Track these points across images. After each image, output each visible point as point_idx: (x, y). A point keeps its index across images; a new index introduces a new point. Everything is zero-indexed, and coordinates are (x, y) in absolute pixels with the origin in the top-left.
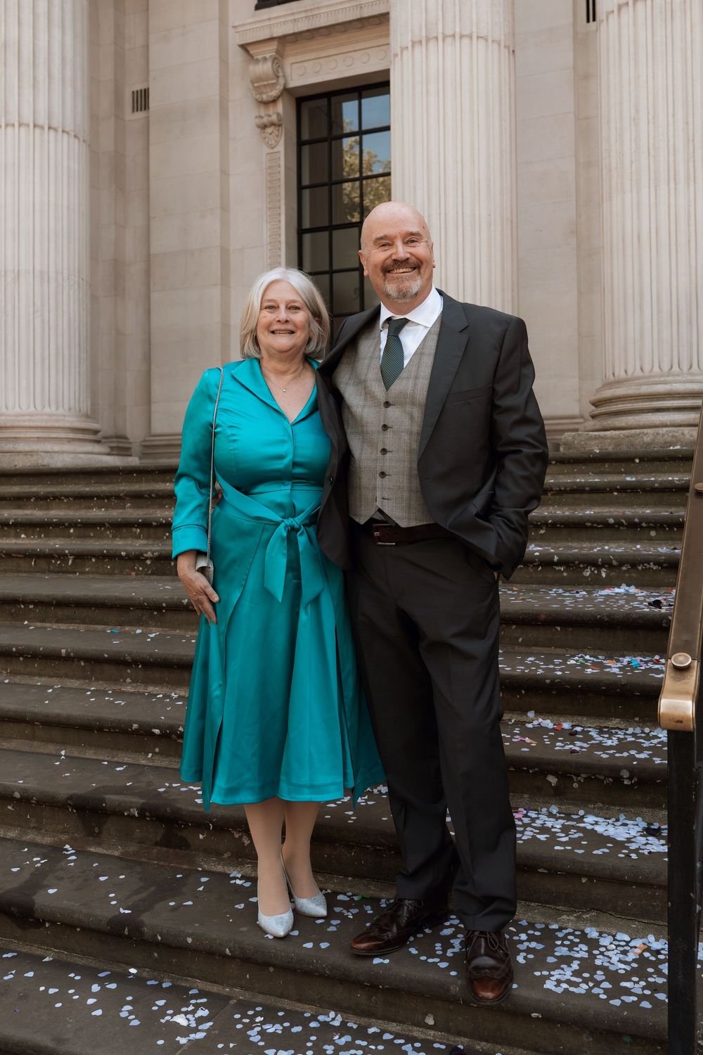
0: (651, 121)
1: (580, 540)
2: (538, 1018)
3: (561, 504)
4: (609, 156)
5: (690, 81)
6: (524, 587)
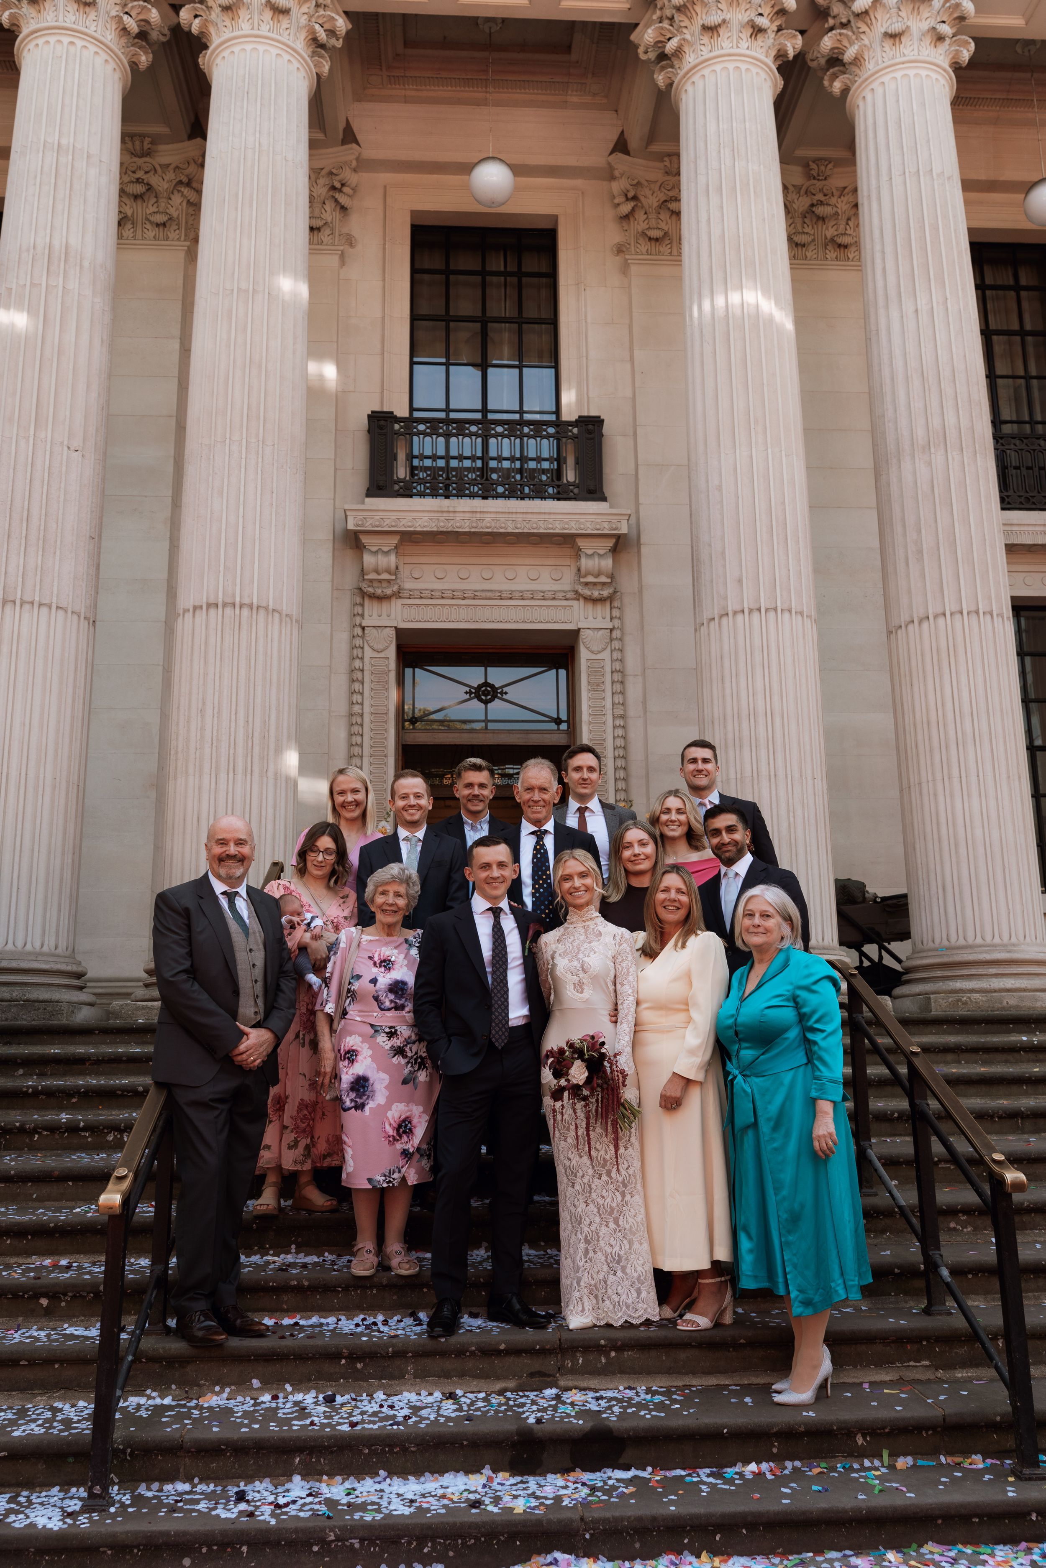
0: (216, 715)
1: (111, 1107)
2: (5, 1456)
3: (97, 1074)
4: (177, 739)
5: (252, 685)
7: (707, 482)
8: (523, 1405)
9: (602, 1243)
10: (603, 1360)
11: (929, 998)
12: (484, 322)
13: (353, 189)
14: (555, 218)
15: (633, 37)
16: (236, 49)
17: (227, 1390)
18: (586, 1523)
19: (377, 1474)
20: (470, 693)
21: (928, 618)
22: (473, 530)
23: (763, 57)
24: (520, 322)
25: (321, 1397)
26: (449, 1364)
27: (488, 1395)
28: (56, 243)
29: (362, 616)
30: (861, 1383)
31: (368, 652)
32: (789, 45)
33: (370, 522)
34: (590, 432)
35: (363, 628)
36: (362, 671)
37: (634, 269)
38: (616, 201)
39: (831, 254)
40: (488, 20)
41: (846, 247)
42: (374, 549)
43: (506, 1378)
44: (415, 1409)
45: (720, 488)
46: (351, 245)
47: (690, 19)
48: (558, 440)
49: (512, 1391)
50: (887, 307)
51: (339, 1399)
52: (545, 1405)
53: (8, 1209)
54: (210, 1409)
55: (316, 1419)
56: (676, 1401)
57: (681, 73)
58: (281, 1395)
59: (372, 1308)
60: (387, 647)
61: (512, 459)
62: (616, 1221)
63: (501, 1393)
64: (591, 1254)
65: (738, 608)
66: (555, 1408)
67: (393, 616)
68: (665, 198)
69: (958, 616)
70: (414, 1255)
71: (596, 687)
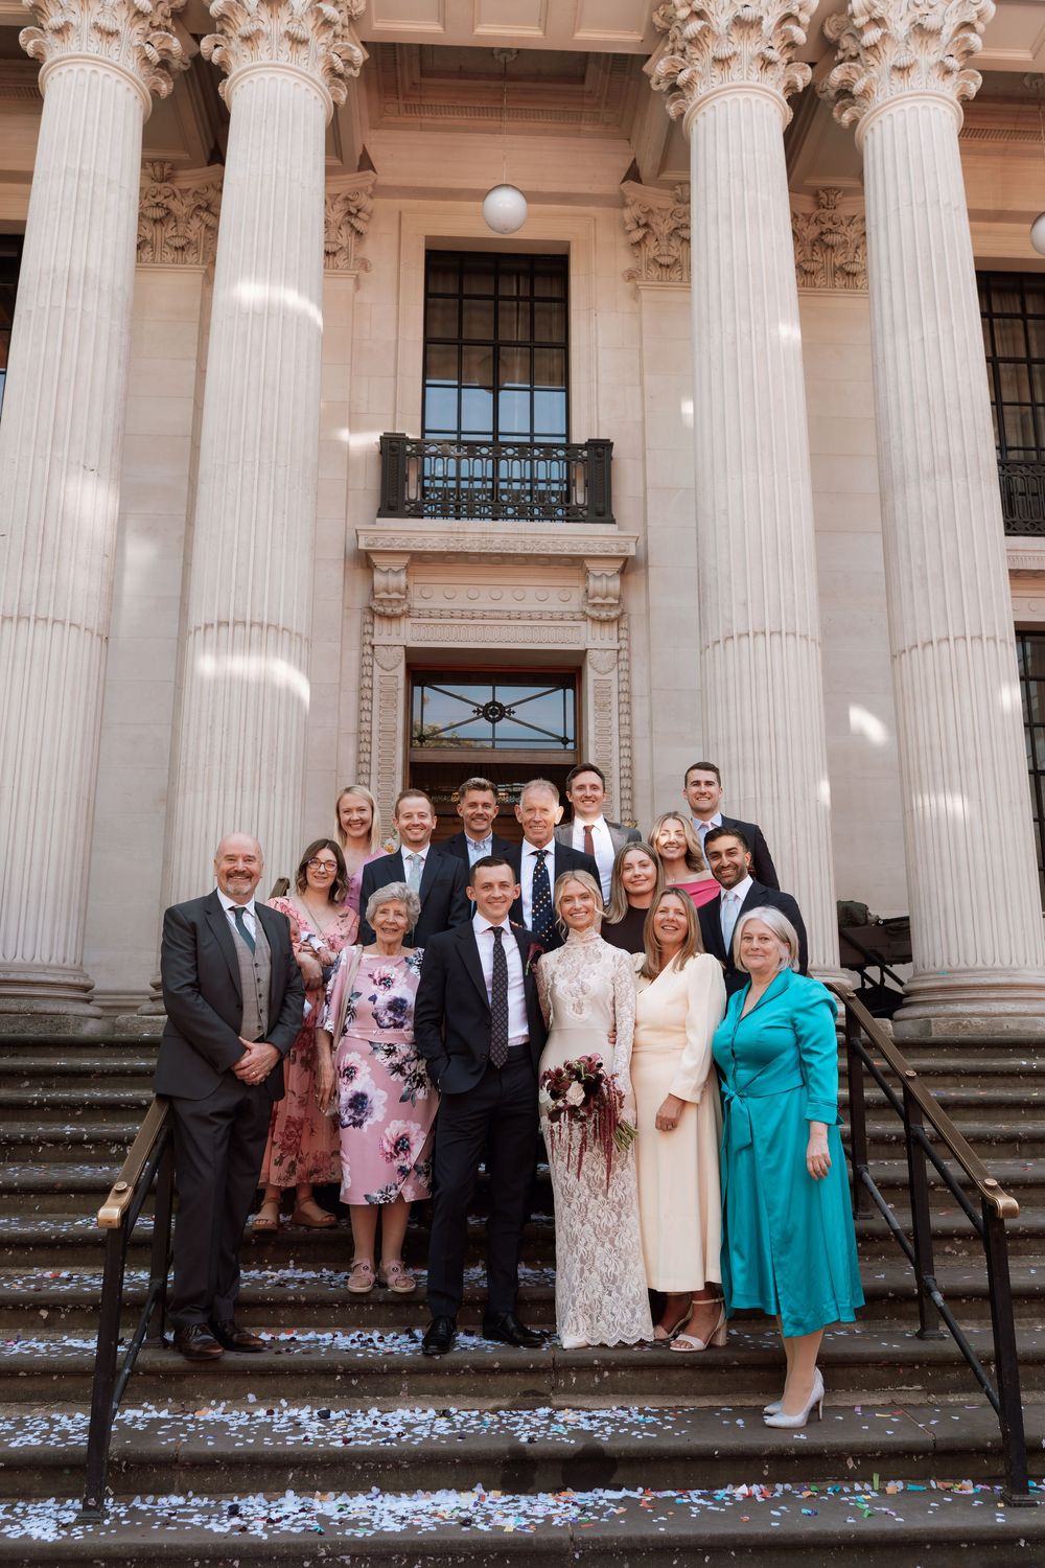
0: (225, 732)
1: (114, 1120)
3: (102, 1087)
4: (186, 755)
5: (261, 704)
6: (52, 1166)
7: (714, 506)
8: (516, 1424)
9: (597, 1264)
10: (597, 1380)
11: (930, 1021)
12: (496, 346)
13: (368, 214)
14: (567, 244)
15: (645, 68)
16: (255, 78)
17: (223, 1404)
18: (575, 1543)
19: (370, 1491)
20: (478, 712)
21: (932, 642)
22: (482, 551)
23: (773, 90)
24: (532, 346)
25: (316, 1412)
26: (442, 1382)
27: (481, 1413)
28: (76, 267)
29: (372, 634)
30: (854, 1407)
31: (378, 671)
32: (798, 77)
33: (381, 542)
34: (599, 455)
35: (373, 647)
36: (372, 689)
37: (644, 295)
38: (628, 228)
39: (840, 282)
40: (503, 50)
41: (854, 274)
42: (385, 569)
43: (500, 1396)
44: (409, 1426)
45: (726, 512)
46: (366, 270)
47: (701, 51)
48: (568, 463)
49: (505, 1410)
50: (893, 335)
51: (333, 1415)
52: (538, 1424)
53: (10, 1220)
54: (206, 1423)
55: (310, 1435)
56: (667, 1422)
57: (692, 104)
58: (276, 1410)
59: (368, 1324)
60: (397, 666)
61: (522, 481)
62: (612, 1242)
63: (495, 1411)
64: (587, 1273)
65: (743, 631)
66: (548, 1428)
67: (402, 635)
68: (675, 226)
69: (961, 641)
70: (411, 1272)
71: (603, 707)
